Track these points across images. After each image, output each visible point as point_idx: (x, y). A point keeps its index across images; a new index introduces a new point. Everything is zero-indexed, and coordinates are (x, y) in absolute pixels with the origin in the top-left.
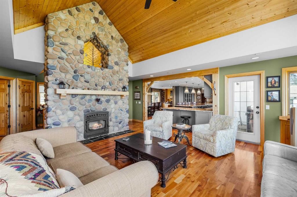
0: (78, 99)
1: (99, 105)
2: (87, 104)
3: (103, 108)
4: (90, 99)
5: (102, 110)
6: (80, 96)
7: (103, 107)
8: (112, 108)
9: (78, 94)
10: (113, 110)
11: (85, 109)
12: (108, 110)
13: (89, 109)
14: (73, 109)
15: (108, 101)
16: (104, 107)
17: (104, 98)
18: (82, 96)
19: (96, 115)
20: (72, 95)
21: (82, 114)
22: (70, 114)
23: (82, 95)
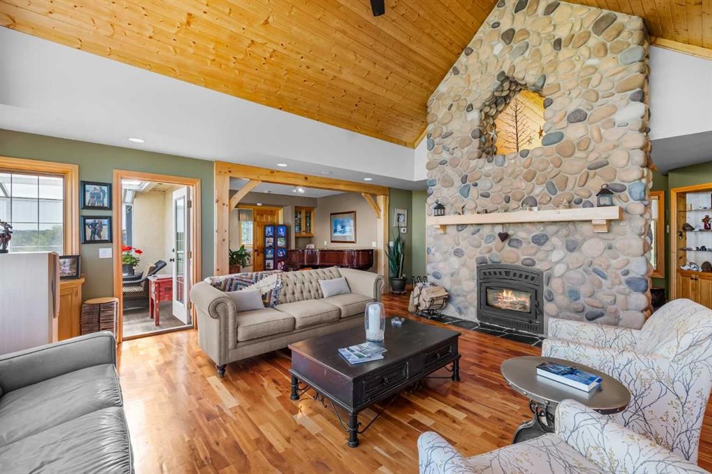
0: (466, 232)
1: (514, 249)
2: (484, 245)
3: (522, 257)
4: (490, 234)
5: (519, 264)
6: (471, 229)
7: (524, 255)
8: (553, 261)
9: (467, 225)
10: (559, 270)
11: (479, 255)
12: (539, 266)
13: (487, 256)
14: (458, 253)
15: (540, 240)
16: (526, 257)
17: (529, 232)
18: (475, 228)
19: (503, 274)
20: (458, 225)
21: (473, 265)
22: (455, 262)
23: (475, 226)
